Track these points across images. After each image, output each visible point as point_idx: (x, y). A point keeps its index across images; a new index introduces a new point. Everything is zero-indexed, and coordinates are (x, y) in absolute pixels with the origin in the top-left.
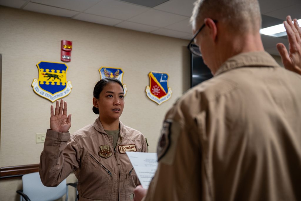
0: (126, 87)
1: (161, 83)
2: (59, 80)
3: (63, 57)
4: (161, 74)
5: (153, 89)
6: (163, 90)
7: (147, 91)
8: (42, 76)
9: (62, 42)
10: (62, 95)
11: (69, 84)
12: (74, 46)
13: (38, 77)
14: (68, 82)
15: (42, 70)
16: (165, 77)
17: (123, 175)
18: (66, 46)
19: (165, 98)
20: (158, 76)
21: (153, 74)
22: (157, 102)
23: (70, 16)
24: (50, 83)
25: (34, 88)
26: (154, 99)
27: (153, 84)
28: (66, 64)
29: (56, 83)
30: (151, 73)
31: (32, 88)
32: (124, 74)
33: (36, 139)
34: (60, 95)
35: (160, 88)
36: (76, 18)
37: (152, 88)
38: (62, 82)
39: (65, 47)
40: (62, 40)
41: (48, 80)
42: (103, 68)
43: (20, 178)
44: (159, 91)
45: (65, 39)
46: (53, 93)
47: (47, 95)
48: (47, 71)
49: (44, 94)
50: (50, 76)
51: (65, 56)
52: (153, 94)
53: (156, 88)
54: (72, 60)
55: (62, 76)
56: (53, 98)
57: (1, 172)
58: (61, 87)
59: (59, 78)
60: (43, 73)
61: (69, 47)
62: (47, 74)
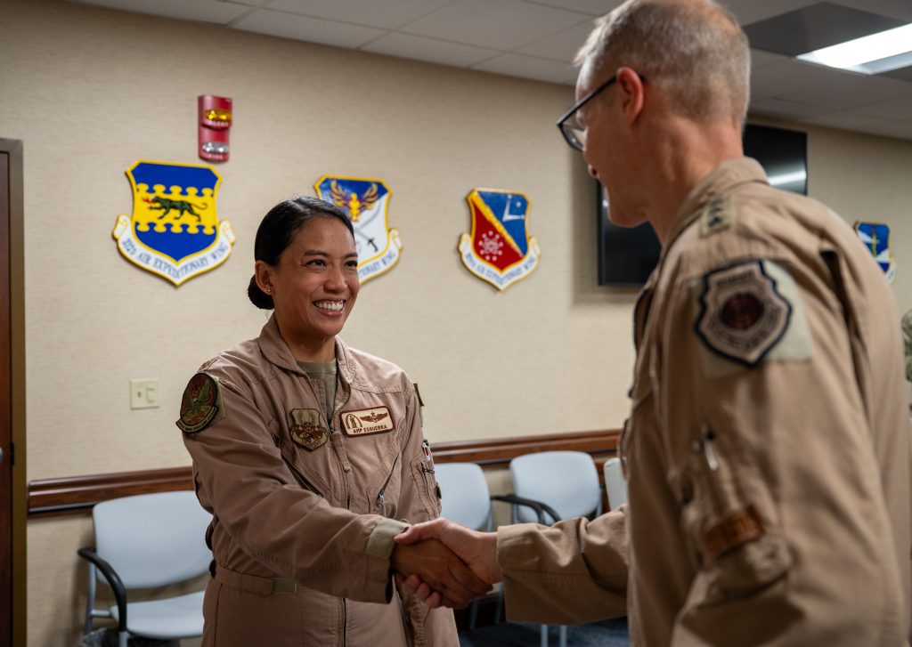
0: (400, 236)
1: (507, 225)
2: (196, 218)
3: (204, 147)
4: (506, 195)
5: (481, 243)
6: (514, 245)
7: (462, 248)
8: (142, 207)
9: (201, 100)
10: (205, 262)
11: (224, 231)
12: (237, 114)
13: (130, 208)
14: (223, 224)
15: (144, 187)
16: (519, 204)
17: (357, 502)
18: (213, 112)
19: (519, 270)
20: (497, 202)
21: (482, 195)
22: (493, 281)
23: (223, 21)
24: (168, 226)
25: (120, 242)
26: (485, 272)
27: (482, 228)
28: (215, 169)
29: (185, 227)
30: (475, 194)
31: (114, 244)
32: (390, 197)
33: (131, 398)
34: (200, 262)
35: (502, 239)
36: (241, 25)
37: (478, 238)
38: (203, 223)
39: (211, 117)
40: (200, 94)
41: (161, 218)
42: (327, 181)
43: (87, 511)
44: (500, 249)
45: (210, 93)
46: (177, 257)
47: (158, 264)
48: (159, 189)
49: (152, 262)
50: (168, 205)
51: (210, 144)
52: (483, 257)
53: (491, 238)
54: (232, 157)
55: (203, 206)
56: (178, 272)
57: (32, 494)
58: (202, 240)
59: (196, 210)
60: (145, 198)
61: (224, 117)
62: (157, 200)
